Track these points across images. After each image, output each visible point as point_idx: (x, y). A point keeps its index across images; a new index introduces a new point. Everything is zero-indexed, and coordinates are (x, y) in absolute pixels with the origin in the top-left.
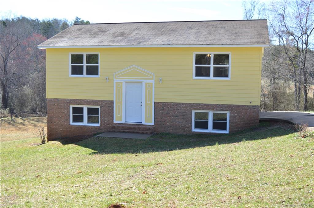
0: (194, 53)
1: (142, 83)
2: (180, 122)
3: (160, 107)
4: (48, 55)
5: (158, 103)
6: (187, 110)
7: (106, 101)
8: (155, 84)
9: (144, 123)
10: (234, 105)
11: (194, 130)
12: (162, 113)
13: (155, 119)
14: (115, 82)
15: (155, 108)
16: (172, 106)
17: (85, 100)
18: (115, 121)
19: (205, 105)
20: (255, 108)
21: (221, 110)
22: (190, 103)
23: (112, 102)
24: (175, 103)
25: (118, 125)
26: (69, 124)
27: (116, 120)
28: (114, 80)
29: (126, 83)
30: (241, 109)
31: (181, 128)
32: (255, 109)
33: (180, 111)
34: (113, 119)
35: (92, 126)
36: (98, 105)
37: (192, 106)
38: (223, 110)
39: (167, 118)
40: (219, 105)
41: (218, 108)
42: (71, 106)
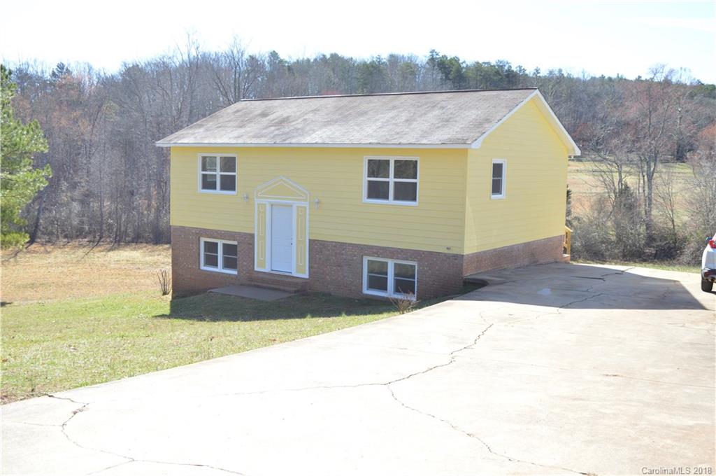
0: (364, 157)
1: (291, 206)
2: (345, 277)
3: (317, 248)
4: (174, 159)
5: (315, 241)
6: (355, 256)
7: (245, 234)
8: (310, 209)
9: (295, 274)
10: (424, 252)
11: (367, 291)
12: (320, 258)
13: (310, 267)
14: (256, 203)
15: (310, 250)
16: (333, 248)
17: (218, 231)
18: (256, 269)
19: (381, 248)
20: (456, 259)
21: (404, 259)
22: (359, 245)
23: (252, 236)
24: (339, 243)
25: (260, 275)
26: (199, 269)
27: (258, 266)
28: (255, 199)
29: (272, 205)
30: (435, 259)
31: (345, 287)
32: (456, 261)
33: (344, 257)
34: (254, 265)
35: (227, 274)
36: (234, 240)
37: (362, 249)
38: (407, 260)
39: (326, 267)
40: (402, 250)
41: (399, 255)
42: (203, 240)
